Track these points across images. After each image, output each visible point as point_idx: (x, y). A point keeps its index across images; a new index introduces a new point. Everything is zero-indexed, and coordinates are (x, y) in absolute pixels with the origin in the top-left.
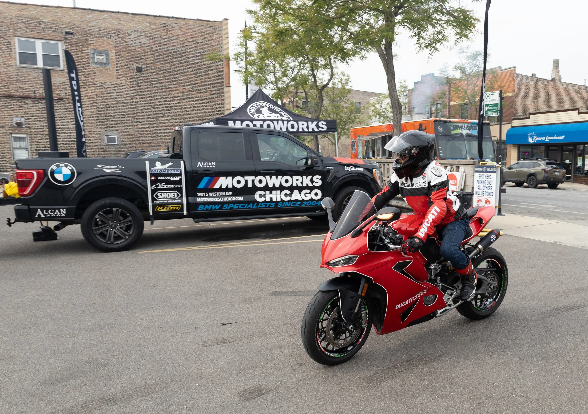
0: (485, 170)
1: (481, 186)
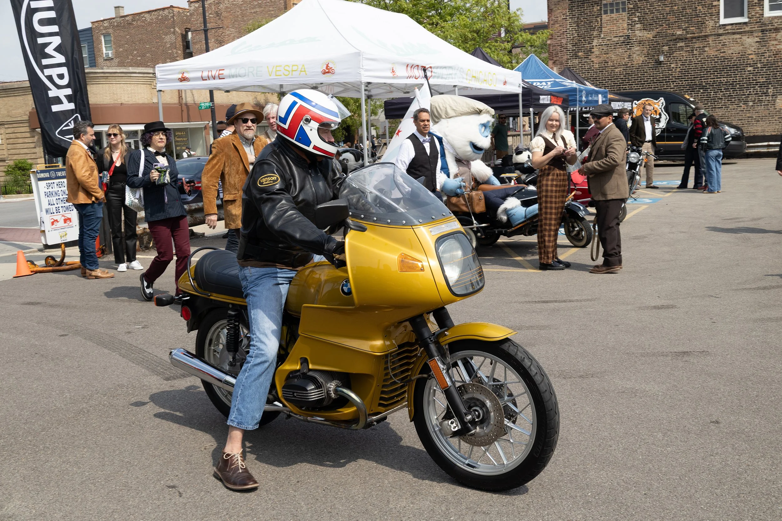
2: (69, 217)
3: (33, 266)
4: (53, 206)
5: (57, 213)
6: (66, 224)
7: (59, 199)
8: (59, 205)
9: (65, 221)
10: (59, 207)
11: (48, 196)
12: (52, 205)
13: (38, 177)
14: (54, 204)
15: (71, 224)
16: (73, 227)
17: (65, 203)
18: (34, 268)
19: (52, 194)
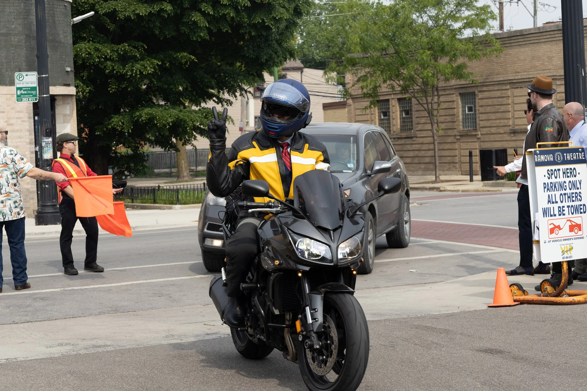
2: (579, 223)
3: (520, 292)
4: (555, 204)
5: (560, 215)
6: (573, 234)
7: (565, 194)
8: (564, 204)
9: (572, 228)
10: (563, 207)
11: (548, 189)
12: (553, 203)
14: (557, 202)
15: (580, 233)
16: (583, 238)
17: (573, 201)
18: (521, 295)
19: (555, 187)
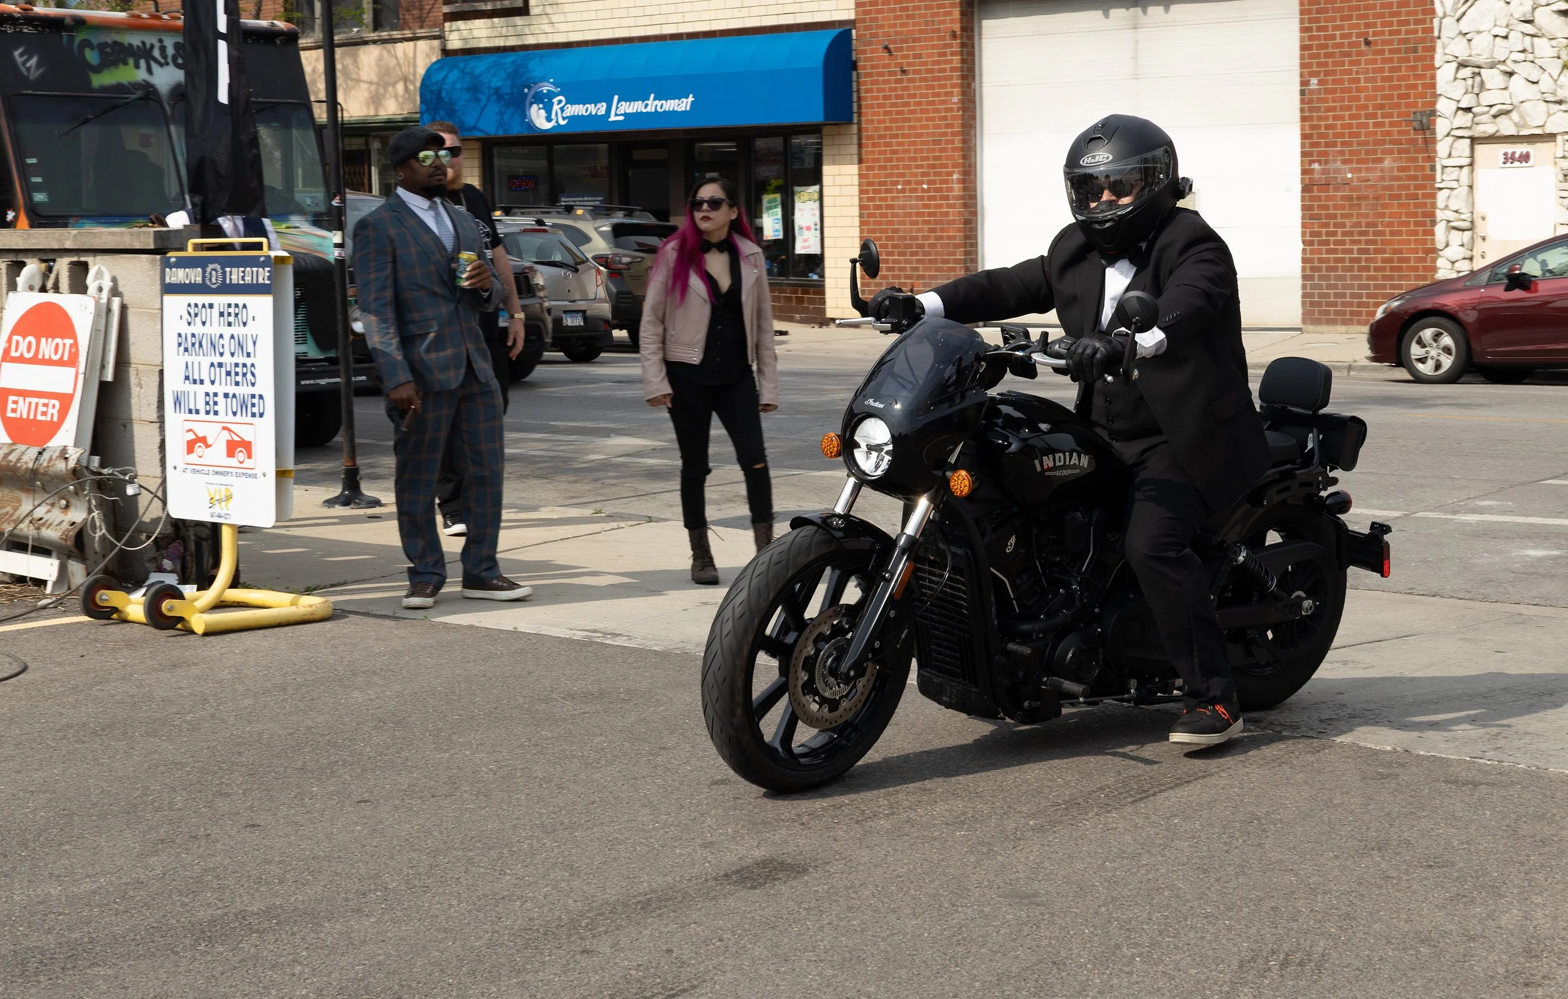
0: (215, 280)
1: (202, 362)
13: (167, 280)
